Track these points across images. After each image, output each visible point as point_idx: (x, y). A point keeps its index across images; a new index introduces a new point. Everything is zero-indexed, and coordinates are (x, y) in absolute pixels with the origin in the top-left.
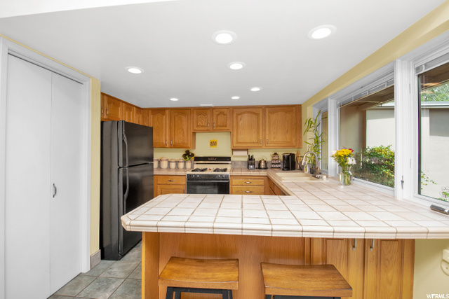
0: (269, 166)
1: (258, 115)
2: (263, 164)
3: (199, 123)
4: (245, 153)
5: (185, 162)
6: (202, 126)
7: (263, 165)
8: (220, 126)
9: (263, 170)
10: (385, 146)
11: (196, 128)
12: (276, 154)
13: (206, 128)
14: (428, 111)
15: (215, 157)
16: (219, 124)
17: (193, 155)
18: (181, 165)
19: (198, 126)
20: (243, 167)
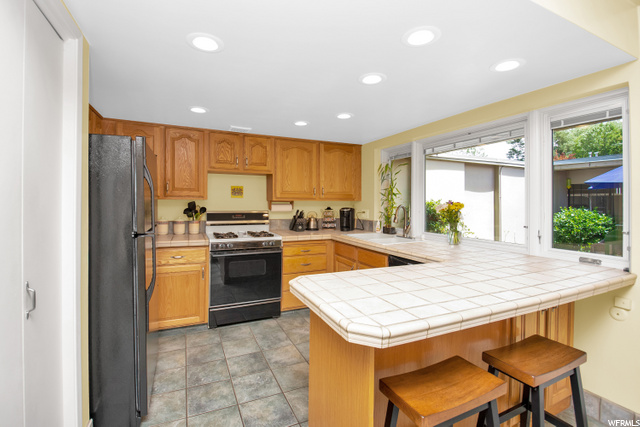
0: (321, 225)
1: (310, 152)
2: (312, 223)
3: (221, 157)
4: (288, 208)
5: (187, 224)
6: (225, 162)
7: (312, 225)
8: (256, 164)
9: (312, 232)
10: (436, 200)
11: (213, 164)
12: (329, 208)
13: (233, 166)
14: (463, 165)
15: (243, 214)
16: (254, 161)
17: (203, 210)
18: (180, 229)
19: (218, 162)
20: (283, 228)
